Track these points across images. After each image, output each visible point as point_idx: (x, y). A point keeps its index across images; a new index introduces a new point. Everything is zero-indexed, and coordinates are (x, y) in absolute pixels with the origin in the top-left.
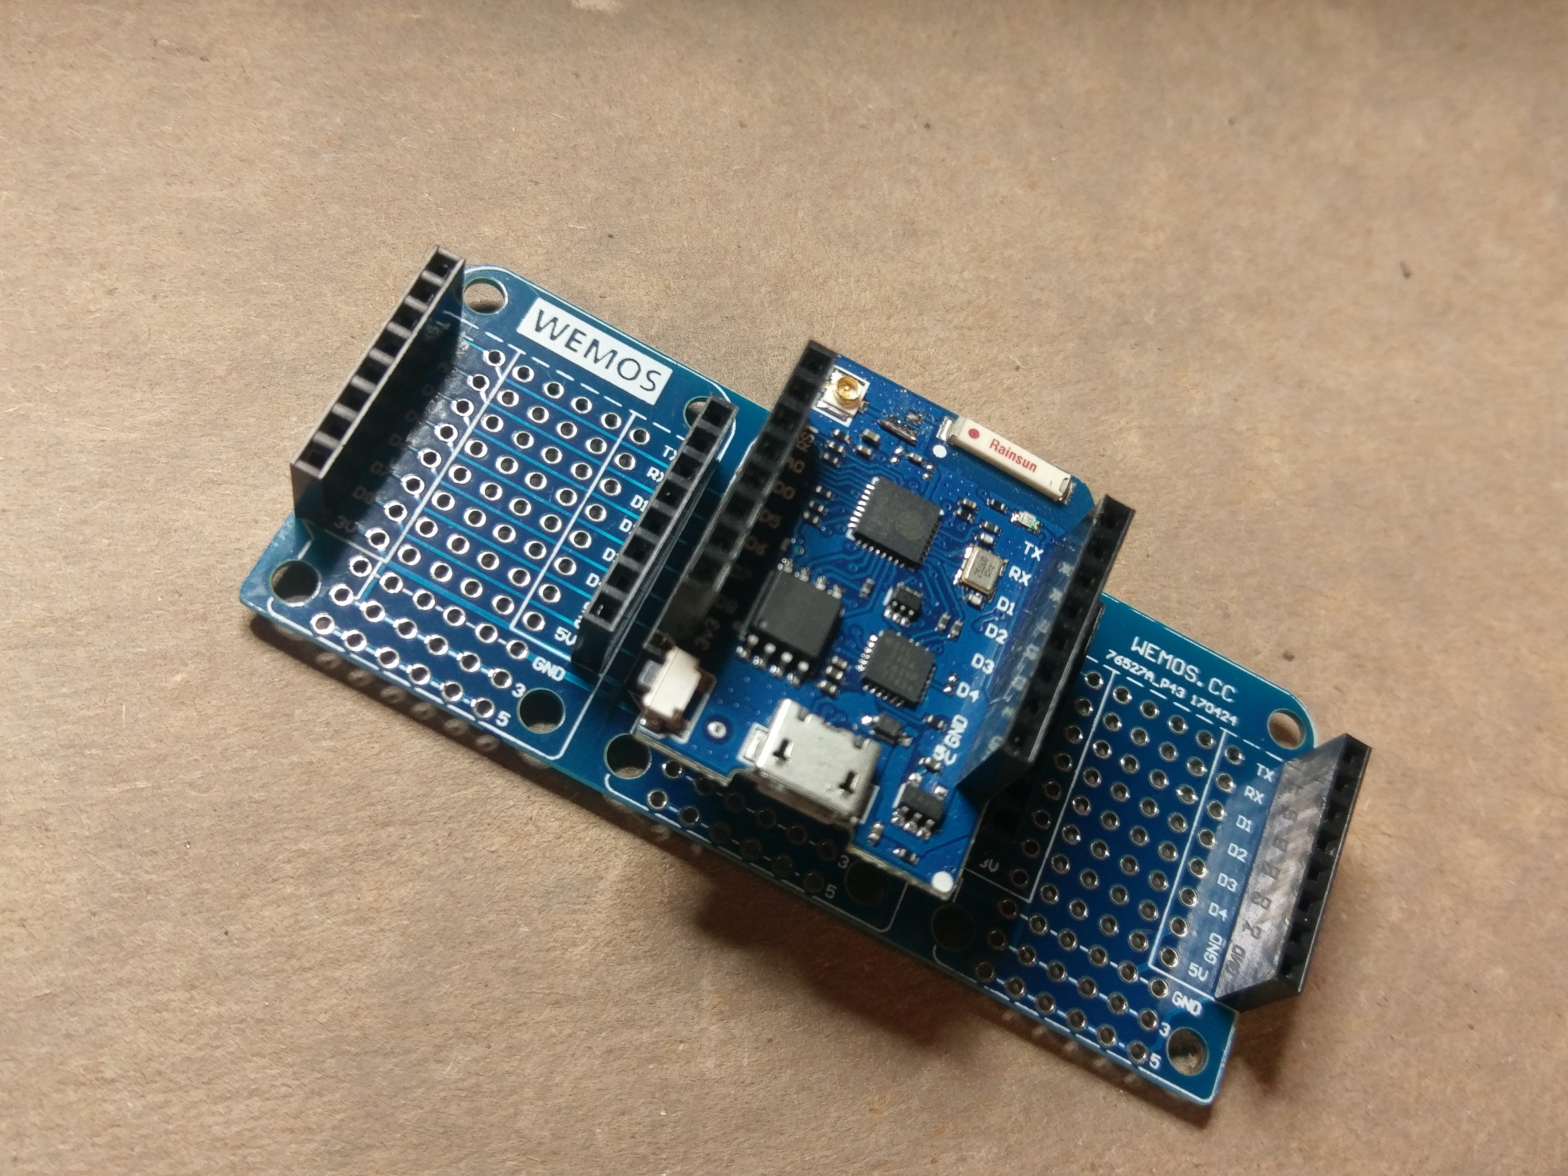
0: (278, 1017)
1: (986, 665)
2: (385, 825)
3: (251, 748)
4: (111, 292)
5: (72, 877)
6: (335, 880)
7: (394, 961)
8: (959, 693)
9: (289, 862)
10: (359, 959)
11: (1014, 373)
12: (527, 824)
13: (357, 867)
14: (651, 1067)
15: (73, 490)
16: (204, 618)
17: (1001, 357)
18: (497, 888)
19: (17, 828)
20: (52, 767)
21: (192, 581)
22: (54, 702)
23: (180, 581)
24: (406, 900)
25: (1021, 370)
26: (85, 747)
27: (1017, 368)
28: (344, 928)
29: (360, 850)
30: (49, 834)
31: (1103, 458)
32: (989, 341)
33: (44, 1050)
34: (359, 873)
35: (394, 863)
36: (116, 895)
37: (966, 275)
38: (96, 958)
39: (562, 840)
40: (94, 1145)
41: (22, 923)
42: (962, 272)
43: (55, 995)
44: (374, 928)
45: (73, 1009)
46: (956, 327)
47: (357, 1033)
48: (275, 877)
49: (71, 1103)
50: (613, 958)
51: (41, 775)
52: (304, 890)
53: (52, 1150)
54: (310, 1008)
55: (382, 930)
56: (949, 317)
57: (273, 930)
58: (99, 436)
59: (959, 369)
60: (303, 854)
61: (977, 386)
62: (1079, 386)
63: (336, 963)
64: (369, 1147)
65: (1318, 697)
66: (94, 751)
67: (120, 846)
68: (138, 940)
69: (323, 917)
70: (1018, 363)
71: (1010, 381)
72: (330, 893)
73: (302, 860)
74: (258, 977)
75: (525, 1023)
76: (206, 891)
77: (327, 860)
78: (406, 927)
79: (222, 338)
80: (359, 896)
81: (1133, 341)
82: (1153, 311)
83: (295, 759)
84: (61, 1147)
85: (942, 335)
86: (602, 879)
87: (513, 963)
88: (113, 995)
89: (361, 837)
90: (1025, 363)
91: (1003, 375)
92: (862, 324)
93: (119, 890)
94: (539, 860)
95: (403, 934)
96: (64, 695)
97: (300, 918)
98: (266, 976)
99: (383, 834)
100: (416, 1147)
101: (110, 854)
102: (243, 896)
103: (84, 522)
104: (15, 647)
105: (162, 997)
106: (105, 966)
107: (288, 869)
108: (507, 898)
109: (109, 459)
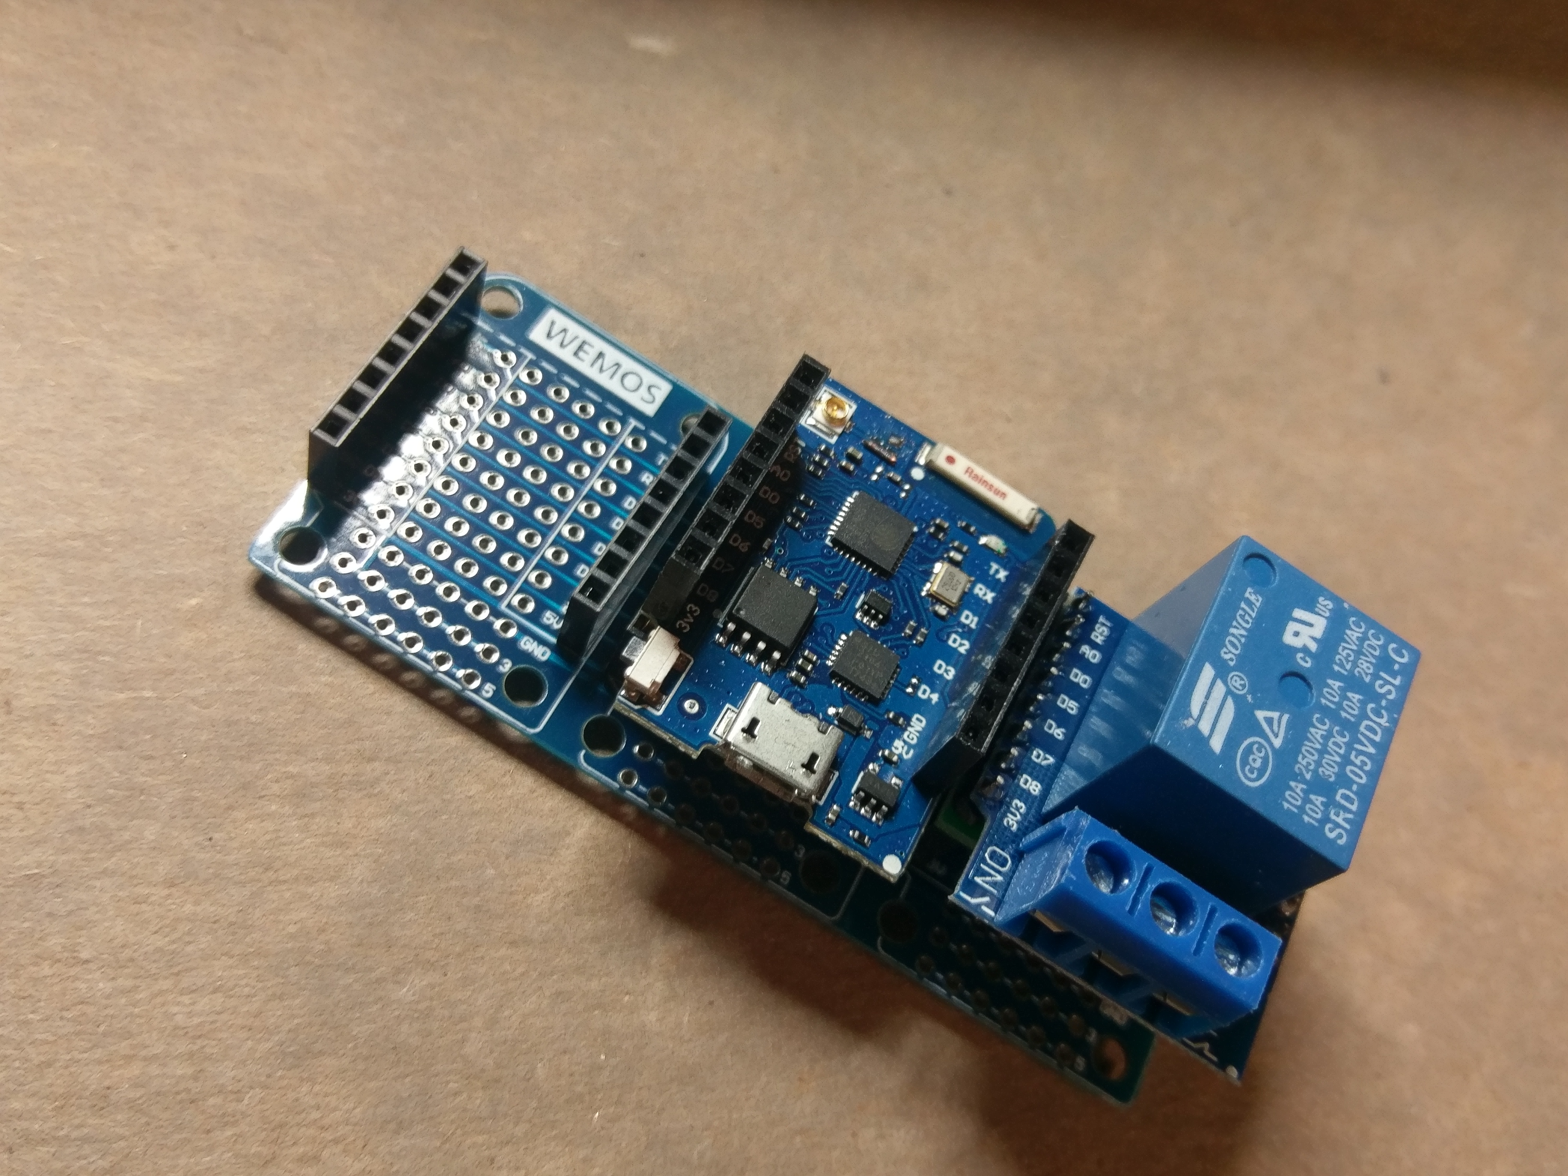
0: (250, 922)
1: (946, 671)
2: (370, 760)
3: (253, 673)
4: (172, 248)
5: (73, 770)
6: (318, 805)
7: (365, 885)
8: (920, 694)
9: (277, 781)
10: (332, 879)
11: (1006, 424)
13: (341, 795)
14: (596, 1012)
15: (116, 420)
16: (224, 550)
17: (996, 409)
18: (470, 831)
19: (26, 719)
20: (65, 669)
21: (216, 516)
22: (75, 609)
23: (206, 515)
24: (382, 831)
25: (1012, 423)
26: (99, 653)
27: (1009, 421)
28: (322, 849)
29: (345, 779)
30: (56, 728)
32: (986, 393)
33: (26, 925)
34: (342, 800)
35: (376, 795)
36: (111, 791)
38: (85, 847)
40: (62, 1018)
41: (20, 806)
43: (43, 876)
44: (349, 852)
45: (58, 890)
47: (322, 947)
48: (262, 794)
49: (45, 977)
50: (572, 908)
51: (55, 673)
52: (287, 810)
53: (22, 1017)
54: (281, 917)
55: (356, 855)
57: (254, 842)
58: (146, 375)
60: (292, 776)
63: (310, 880)
64: (321, 1053)
66: (107, 658)
67: (121, 748)
68: (127, 836)
69: (303, 836)
72: (313, 815)
73: (290, 782)
74: (236, 883)
75: (482, 958)
76: (195, 799)
77: (313, 785)
78: (380, 855)
80: (338, 821)
83: (293, 688)
84: (31, 1016)
87: (476, 901)
88: (98, 884)
89: (347, 768)
93: (115, 788)
95: (376, 861)
96: (86, 604)
97: (281, 834)
98: (243, 884)
99: (369, 767)
100: (366, 1059)
101: (110, 753)
102: (230, 808)
103: (122, 450)
104: (45, 555)
105: (143, 890)
106: (93, 855)
107: (275, 788)
108: (478, 841)
109: (153, 398)
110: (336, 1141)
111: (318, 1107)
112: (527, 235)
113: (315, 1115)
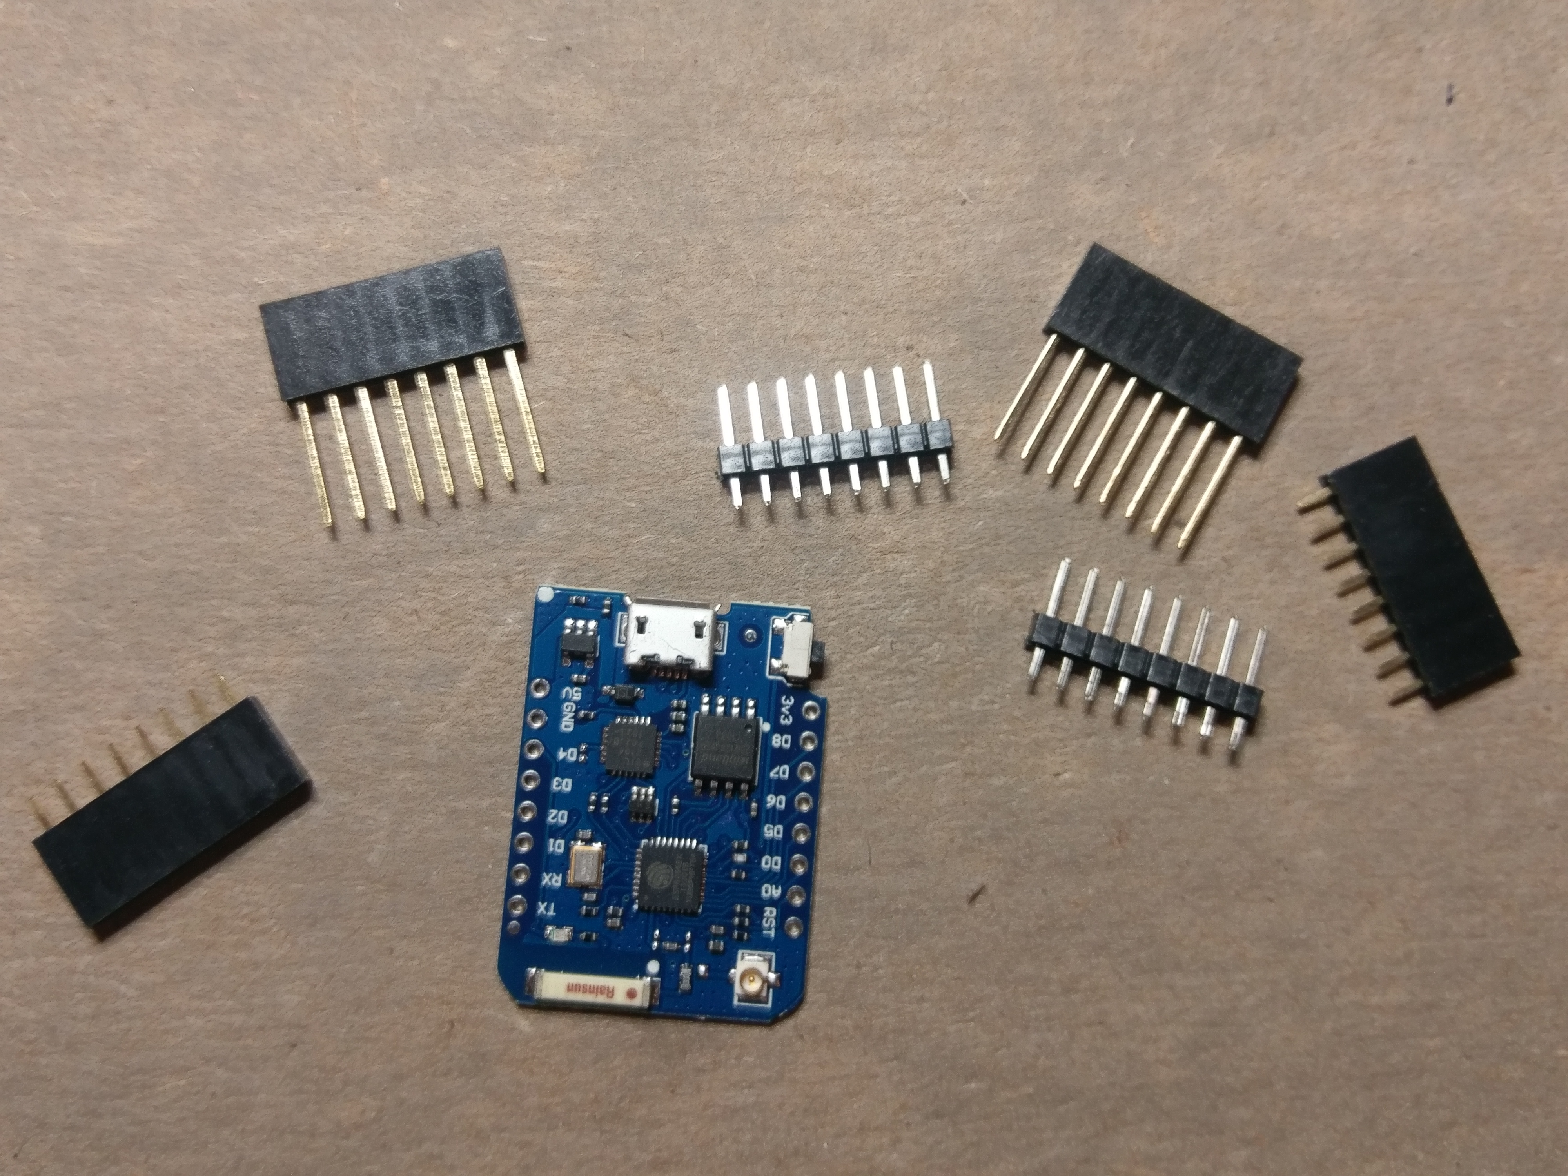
2: (292, 603)
3: (191, 527)
5: (46, 620)
6: (247, 645)
9: (213, 625)
11: (959, 207)
12: (411, 614)
13: (267, 636)
14: (486, 828)
15: (67, 289)
16: (162, 411)
17: (949, 189)
18: (379, 666)
20: (35, 530)
21: (155, 377)
22: (40, 475)
23: (146, 376)
24: (303, 667)
25: (967, 205)
26: (63, 514)
27: (964, 202)
28: (251, 685)
29: (270, 621)
30: (31, 583)
31: (1033, 305)
32: (940, 172)
34: (268, 641)
35: (296, 636)
37: (930, 96)
38: (57, 686)
39: (438, 632)
42: (927, 93)
43: (28, 712)
44: (275, 687)
46: (907, 155)
48: (201, 637)
50: (469, 735)
52: (222, 651)
56: (902, 143)
57: (194, 679)
58: (90, 239)
59: (900, 201)
60: (226, 620)
61: (916, 219)
62: (1027, 224)
65: (1201, 567)
66: (69, 519)
67: (84, 599)
68: (91, 675)
70: (965, 196)
71: (954, 216)
72: (243, 655)
73: (223, 625)
75: (388, 780)
76: (146, 643)
77: (243, 627)
78: (301, 690)
79: (200, 149)
80: (265, 659)
81: (1100, 175)
82: (1132, 140)
83: (224, 539)
85: (889, 164)
86: (469, 668)
87: (383, 730)
89: (271, 612)
90: (971, 197)
91: (946, 209)
92: (808, 150)
93: (80, 634)
94: (418, 647)
95: (297, 695)
96: (49, 470)
99: (291, 610)
101: (76, 605)
102: (173, 650)
103: (74, 319)
104: (13, 426)
105: (105, 723)
106: (65, 693)
107: (212, 632)
108: (387, 675)
109: (97, 263)
110: (264, 932)
111: (247, 904)
112: (450, 43)
113: (246, 910)
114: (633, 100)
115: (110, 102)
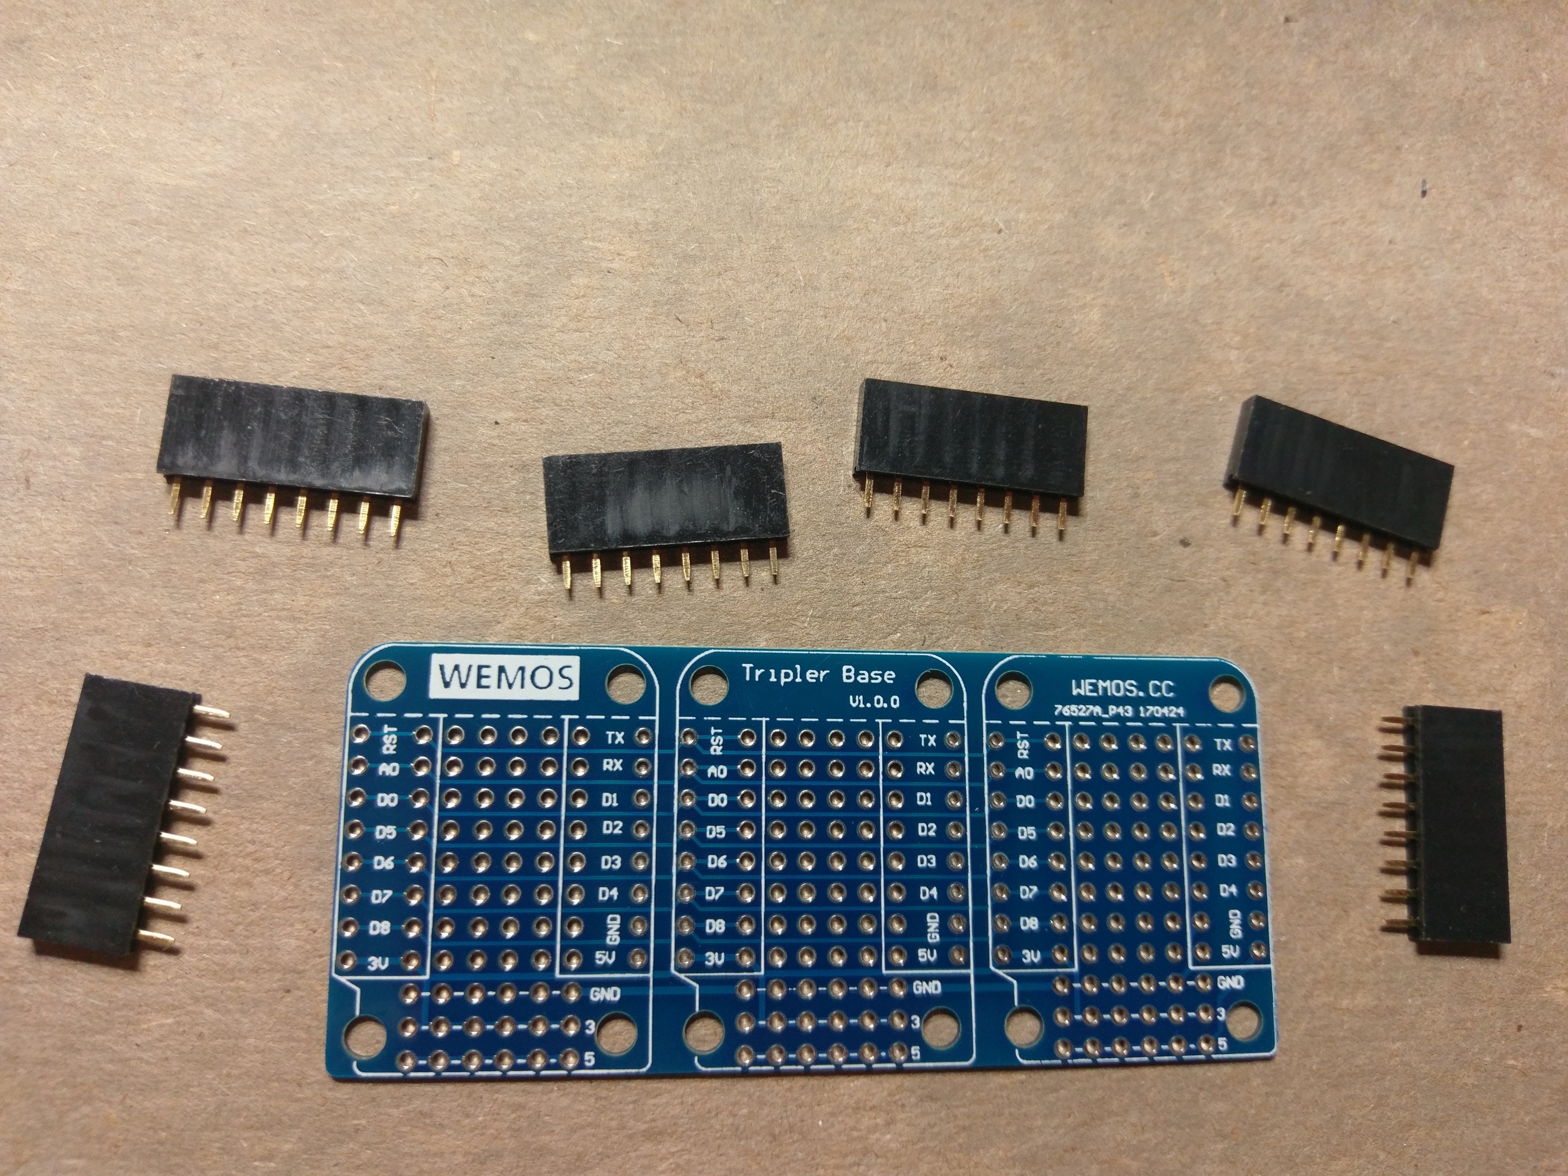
0: (210, 682)
5: (75, 540)
6: (277, 582)
7: (311, 656)
9: (244, 560)
10: (283, 649)
11: (995, 235)
12: (445, 566)
13: (298, 575)
15: (135, 223)
16: (216, 347)
17: (987, 219)
18: (409, 614)
19: (41, 494)
20: (76, 451)
21: (212, 314)
22: (87, 398)
23: (203, 313)
24: (332, 609)
25: (1002, 234)
26: (103, 438)
27: (1000, 231)
28: (277, 622)
29: (303, 561)
30: (65, 503)
31: (1059, 330)
32: (980, 202)
33: (30, 671)
34: (299, 580)
35: (328, 577)
36: (106, 561)
37: (974, 134)
38: (82, 607)
39: (471, 585)
40: (54, 750)
41: (32, 569)
42: (971, 130)
43: (47, 631)
44: (300, 626)
45: (57, 643)
46: (950, 184)
47: (269, 708)
48: (230, 570)
49: (43, 715)
51: (68, 455)
52: (251, 585)
53: (23, 747)
54: (237, 680)
55: (307, 630)
56: (946, 172)
57: (220, 612)
58: (163, 179)
59: (942, 224)
60: (257, 556)
61: (956, 242)
62: (1055, 257)
63: (264, 648)
64: (261, 797)
65: (1202, 584)
66: (110, 443)
67: (116, 523)
68: (115, 599)
69: (262, 609)
70: (1001, 225)
71: (989, 243)
72: (272, 592)
73: (255, 560)
74: (202, 647)
76: (174, 571)
77: (274, 565)
78: (327, 631)
79: (281, 107)
80: (294, 598)
81: (1123, 221)
82: (1152, 194)
84: (30, 747)
85: (934, 190)
88: (89, 639)
90: (1008, 227)
91: (983, 236)
92: (860, 169)
93: (109, 558)
94: (449, 598)
95: (323, 636)
96: (96, 394)
97: (243, 607)
98: (206, 648)
100: (297, 805)
101: (107, 528)
102: (202, 581)
103: (139, 252)
105: (124, 648)
106: (86, 615)
107: (242, 566)
108: (415, 624)
109: (168, 201)
110: (266, 872)
112: (531, 36)
113: (250, 848)
114: (699, 106)
115: (199, 56)
